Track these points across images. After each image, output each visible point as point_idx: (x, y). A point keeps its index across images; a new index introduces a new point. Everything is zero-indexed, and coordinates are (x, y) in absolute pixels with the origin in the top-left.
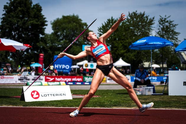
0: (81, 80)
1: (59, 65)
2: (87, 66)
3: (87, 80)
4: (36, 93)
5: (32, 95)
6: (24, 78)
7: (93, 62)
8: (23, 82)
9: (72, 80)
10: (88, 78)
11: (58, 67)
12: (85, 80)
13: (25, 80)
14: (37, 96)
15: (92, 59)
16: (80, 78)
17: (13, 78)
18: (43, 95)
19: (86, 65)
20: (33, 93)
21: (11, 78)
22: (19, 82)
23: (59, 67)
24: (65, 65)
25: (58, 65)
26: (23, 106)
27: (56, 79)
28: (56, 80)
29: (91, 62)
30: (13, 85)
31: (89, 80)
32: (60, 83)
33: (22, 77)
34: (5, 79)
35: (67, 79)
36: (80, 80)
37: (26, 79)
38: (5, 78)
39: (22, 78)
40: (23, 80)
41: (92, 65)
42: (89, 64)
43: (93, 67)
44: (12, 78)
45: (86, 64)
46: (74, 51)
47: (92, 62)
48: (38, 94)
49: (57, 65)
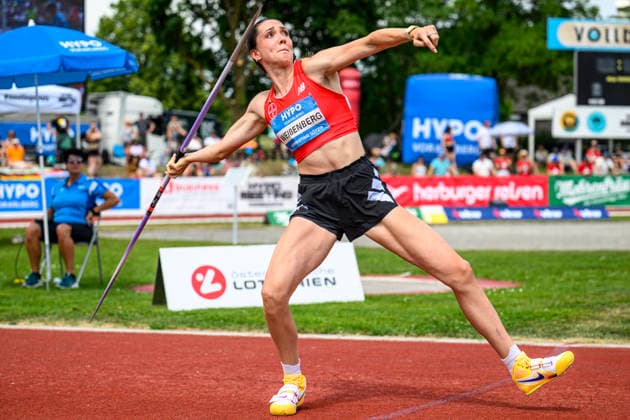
0: (541, 196)
1: (435, 122)
2: (571, 124)
3: (568, 197)
4: (211, 274)
5: (197, 285)
6: (264, 189)
7: (602, 101)
8: (262, 205)
9: (492, 193)
10: (576, 183)
11: (427, 135)
12: (559, 196)
13: (268, 199)
14: (217, 287)
15: (597, 88)
16: (532, 184)
17: (217, 188)
18: (240, 284)
19: (570, 120)
20: (199, 277)
21: (205, 188)
22: (244, 206)
23: (433, 132)
24: (465, 122)
25: (428, 122)
26: (153, 328)
27: (417, 189)
28: (416, 198)
29: (592, 101)
30: (216, 220)
31: (576, 196)
32: (418, 211)
33: (255, 186)
34: (182, 192)
35: (470, 188)
36: (533, 197)
37: (276, 195)
38: (179, 188)
39: (257, 190)
40: (260, 196)
41: (597, 121)
42: (584, 113)
43: (601, 129)
44: (211, 187)
45: (569, 115)
46: (509, 49)
47: (598, 105)
48: (219, 278)
49: (422, 123)
